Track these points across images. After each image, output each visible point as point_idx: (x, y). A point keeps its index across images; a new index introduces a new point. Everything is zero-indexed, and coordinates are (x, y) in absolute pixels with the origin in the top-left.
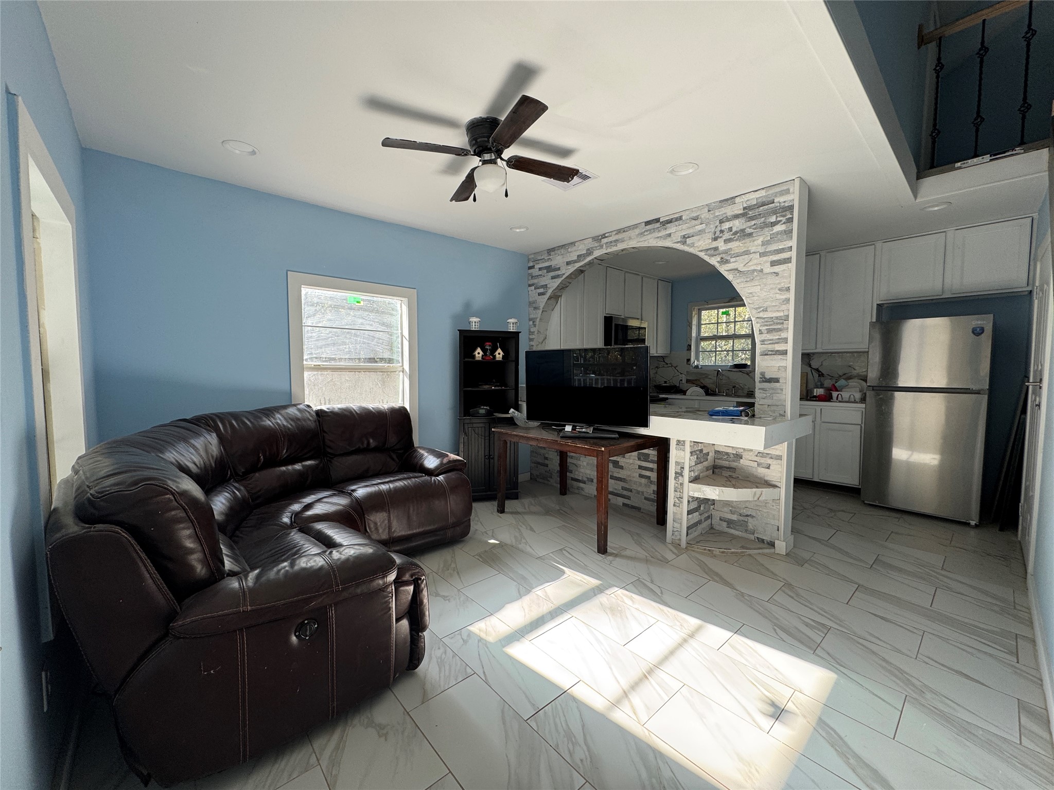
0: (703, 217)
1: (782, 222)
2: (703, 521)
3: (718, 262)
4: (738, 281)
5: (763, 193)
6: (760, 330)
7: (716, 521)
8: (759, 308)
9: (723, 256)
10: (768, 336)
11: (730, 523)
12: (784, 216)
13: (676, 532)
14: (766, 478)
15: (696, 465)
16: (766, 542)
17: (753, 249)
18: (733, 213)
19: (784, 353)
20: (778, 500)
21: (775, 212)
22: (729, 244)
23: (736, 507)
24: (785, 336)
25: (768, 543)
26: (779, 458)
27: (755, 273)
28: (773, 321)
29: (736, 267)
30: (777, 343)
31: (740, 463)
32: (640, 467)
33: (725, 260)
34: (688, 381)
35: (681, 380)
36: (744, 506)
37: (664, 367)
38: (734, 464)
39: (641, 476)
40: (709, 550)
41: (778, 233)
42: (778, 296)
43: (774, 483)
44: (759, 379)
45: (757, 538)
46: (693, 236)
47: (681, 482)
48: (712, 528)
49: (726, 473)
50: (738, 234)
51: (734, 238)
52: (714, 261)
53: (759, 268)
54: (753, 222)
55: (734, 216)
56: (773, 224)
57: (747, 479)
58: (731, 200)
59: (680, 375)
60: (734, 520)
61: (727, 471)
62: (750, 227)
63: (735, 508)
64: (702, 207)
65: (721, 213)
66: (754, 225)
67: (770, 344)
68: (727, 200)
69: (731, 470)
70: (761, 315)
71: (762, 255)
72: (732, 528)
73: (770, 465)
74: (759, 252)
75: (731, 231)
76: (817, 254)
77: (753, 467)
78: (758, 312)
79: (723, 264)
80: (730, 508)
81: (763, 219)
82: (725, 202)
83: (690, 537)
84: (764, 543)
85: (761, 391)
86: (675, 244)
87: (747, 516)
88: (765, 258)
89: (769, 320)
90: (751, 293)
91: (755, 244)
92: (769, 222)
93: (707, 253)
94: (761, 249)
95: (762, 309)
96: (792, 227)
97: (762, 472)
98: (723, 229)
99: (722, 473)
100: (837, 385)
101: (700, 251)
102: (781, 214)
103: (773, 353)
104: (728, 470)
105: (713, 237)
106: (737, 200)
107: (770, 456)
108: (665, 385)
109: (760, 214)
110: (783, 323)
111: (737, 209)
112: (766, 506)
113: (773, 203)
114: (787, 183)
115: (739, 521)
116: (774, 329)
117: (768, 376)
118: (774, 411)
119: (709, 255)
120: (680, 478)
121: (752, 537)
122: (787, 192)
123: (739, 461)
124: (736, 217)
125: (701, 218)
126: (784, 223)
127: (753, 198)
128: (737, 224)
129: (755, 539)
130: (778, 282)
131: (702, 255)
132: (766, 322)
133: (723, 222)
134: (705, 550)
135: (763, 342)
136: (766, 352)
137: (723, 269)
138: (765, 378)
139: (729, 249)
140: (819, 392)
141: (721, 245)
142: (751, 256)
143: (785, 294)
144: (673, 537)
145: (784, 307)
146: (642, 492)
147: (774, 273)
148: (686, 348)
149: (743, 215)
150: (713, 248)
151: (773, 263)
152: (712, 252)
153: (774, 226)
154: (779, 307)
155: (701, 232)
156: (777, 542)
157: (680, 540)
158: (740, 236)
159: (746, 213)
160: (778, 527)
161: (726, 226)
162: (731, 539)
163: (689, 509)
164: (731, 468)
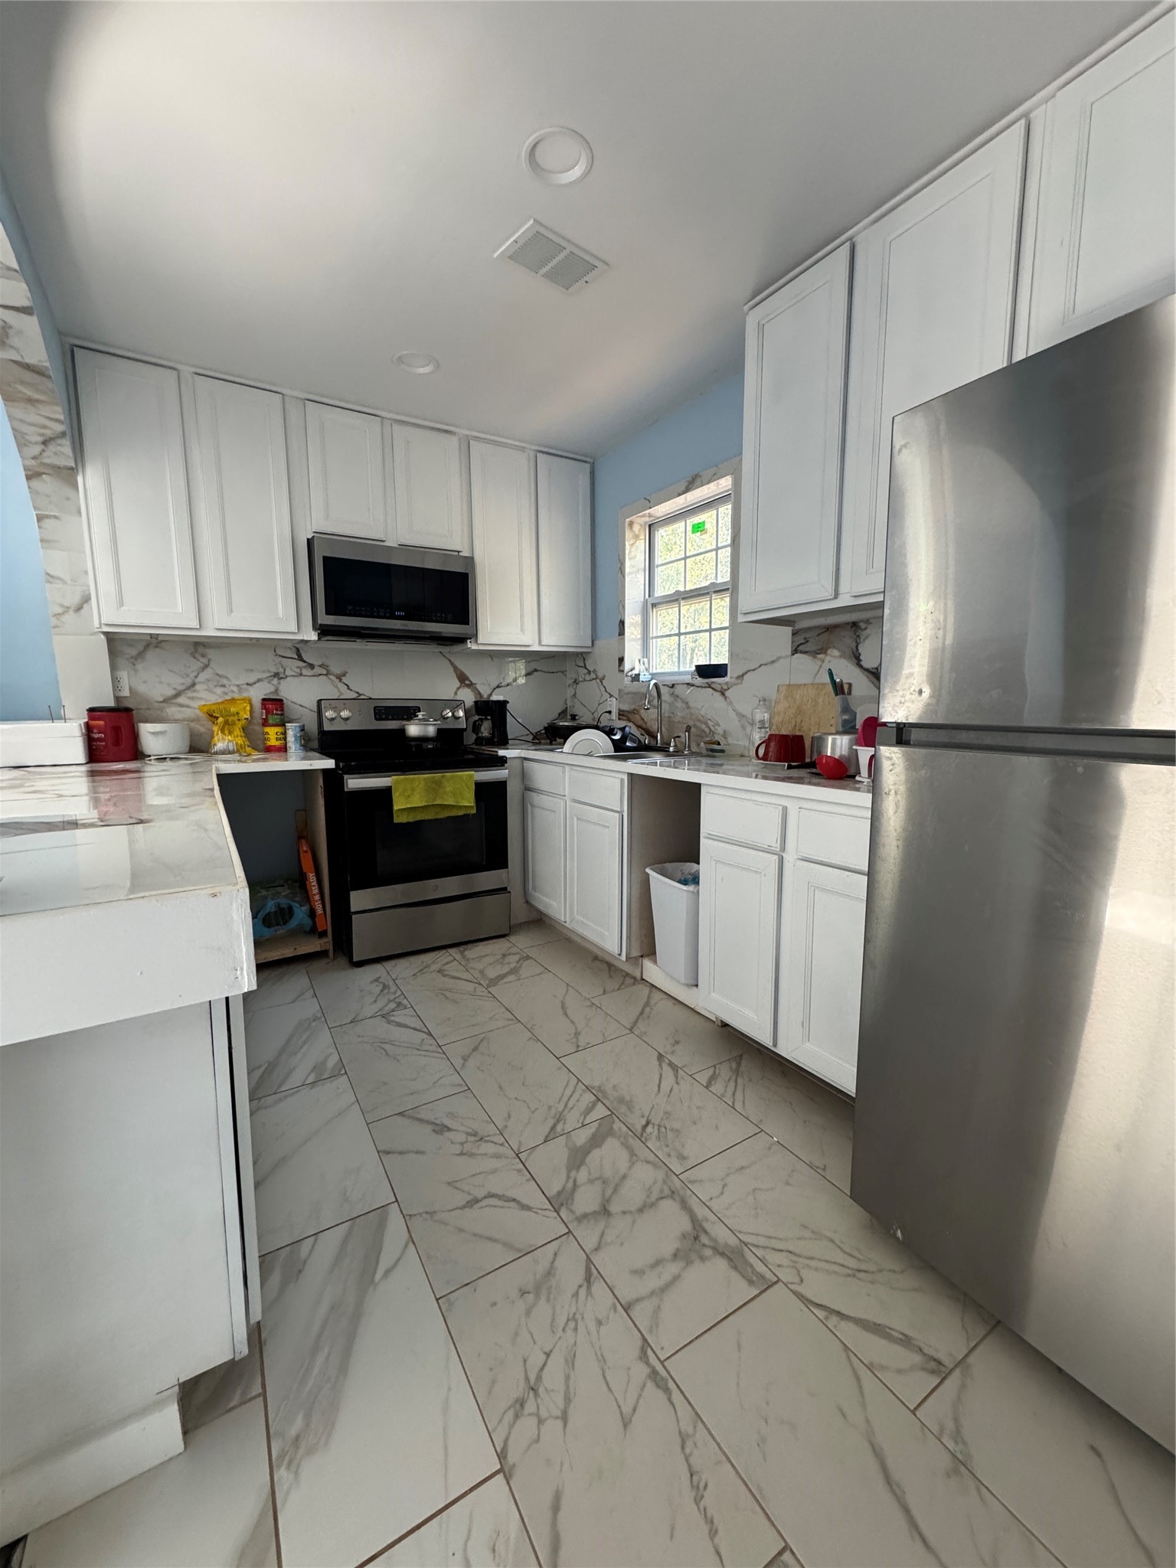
35: (610, 712)
59: (609, 700)
148: (617, 630)
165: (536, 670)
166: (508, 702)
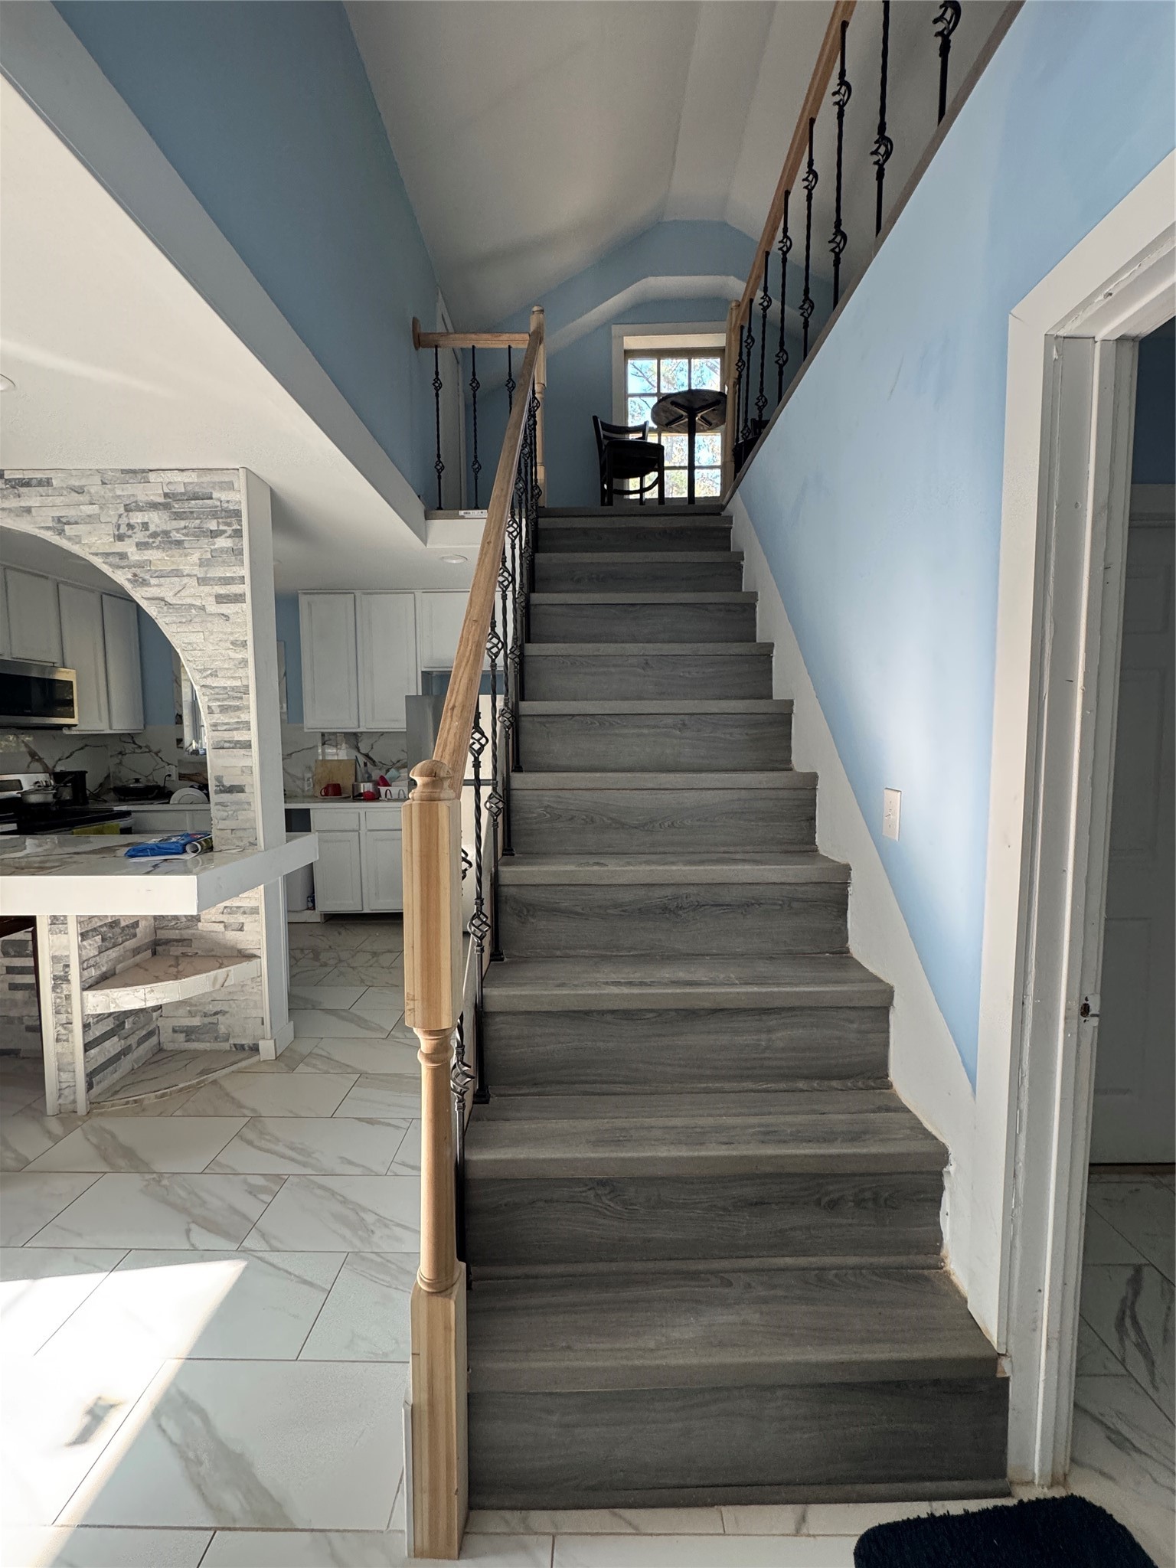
0: (93, 491)
1: (227, 535)
2: (134, 1047)
3: (129, 580)
4: (167, 620)
5: (192, 478)
6: (209, 707)
7: (166, 1036)
8: (205, 670)
9: (138, 571)
10: (222, 718)
11: (189, 1033)
12: (229, 525)
13: (67, 1090)
14: (240, 946)
15: (100, 953)
16: (247, 1048)
17: (187, 570)
18: (147, 498)
19: (247, 745)
20: (259, 977)
21: (214, 514)
22: (146, 552)
23: (198, 1004)
24: (247, 719)
25: (251, 1049)
26: (254, 911)
27: (193, 611)
28: (227, 693)
29: (161, 595)
30: (237, 729)
31: (198, 929)
32: (10, 970)
33: (140, 580)
34: (181, 777)
35: (169, 776)
36: (210, 999)
37: (134, 752)
38: (187, 933)
39: (14, 987)
40: (135, 1101)
41: (222, 550)
42: (232, 655)
43: (251, 951)
44: (215, 788)
45: (235, 1045)
46: (76, 523)
47: (67, 993)
48: (161, 1050)
49: (176, 951)
50: (159, 538)
51: (153, 542)
52: (121, 578)
53: (198, 603)
54: (183, 523)
55: (150, 504)
56: (215, 534)
57: (211, 954)
58: (140, 474)
59: (167, 767)
60: (198, 1026)
61: (177, 946)
62: (178, 530)
63: (196, 1005)
64: (90, 472)
65: (125, 493)
66: (185, 527)
67: (225, 730)
68: (134, 472)
69: (185, 943)
70: (209, 682)
71: (202, 581)
72: (194, 1041)
73: (243, 923)
74: (195, 575)
75: (147, 529)
76: (352, 593)
77: (219, 932)
78: (205, 677)
79: (139, 586)
80: (188, 1008)
81: (198, 521)
82: (131, 475)
83: (95, 1090)
84: (244, 1049)
85: (219, 807)
86: (42, 531)
87: (216, 1013)
88: (207, 589)
89: (222, 692)
90: (189, 644)
91: (190, 561)
92: (207, 529)
93: (108, 560)
94: (199, 572)
95: (209, 672)
96: (242, 545)
97: (232, 936)
98: (132, 522)
99: (169, 951)
100: (387, 777)
101: (93, 554)
102: (224, 520)
103: (231, 745)
104: (180, 943)
105: (116, 533)
106: (152, 476)
107: (242, 910)
108: (136, 785)
109: (192, 512)
110: (241, 698)
111: (153, 492)
112: (242, 991)
113: (211, 498)
114: (228, 472)
115: (204, 1025)
116: (230, 706)
117: (227, 783)
118: (241, 838)
119: (110, 565)
120: (64, 986)
121: (226, 1046)
122: (230, 486)
123: (196, 925)
124: (154, 506)
125: (89, 492)
126: (230, 537)
127: (180, 482)
128: (157, 520)
129: (231, 1047)
130: (229, 630)
131: (98, 562)
132: (218, 694)
133: (131, 511)
134: (127, 1103)
135: (215, 726)
136: (222, 744)
137: (138, 595)
138: (223, 786)
139: (147, 560)
140: (366, 787)
141: (129, 547)
142: (186, 580)
143: (240, 651)
144: (61, 1101)
145: (241, 673)
146: (19, 1018)
147: (223, 615)
148: (173, 720)
149: (166, 506)
150: (118, 553)
151: (221, 599)
152: (116, 560)
153: (216, 537)
154: (235, 672)
155: (90, 519)
156: (262, 1044)
157: (74, 1102)
158: (163, 542)
159: (168, 503)
160: (263, 1018)
161: (137, 518)
162: (186, 1062)
163: (87, 1041)
164: (185, 940)
165: (86, 746)
166: (86, 772)
